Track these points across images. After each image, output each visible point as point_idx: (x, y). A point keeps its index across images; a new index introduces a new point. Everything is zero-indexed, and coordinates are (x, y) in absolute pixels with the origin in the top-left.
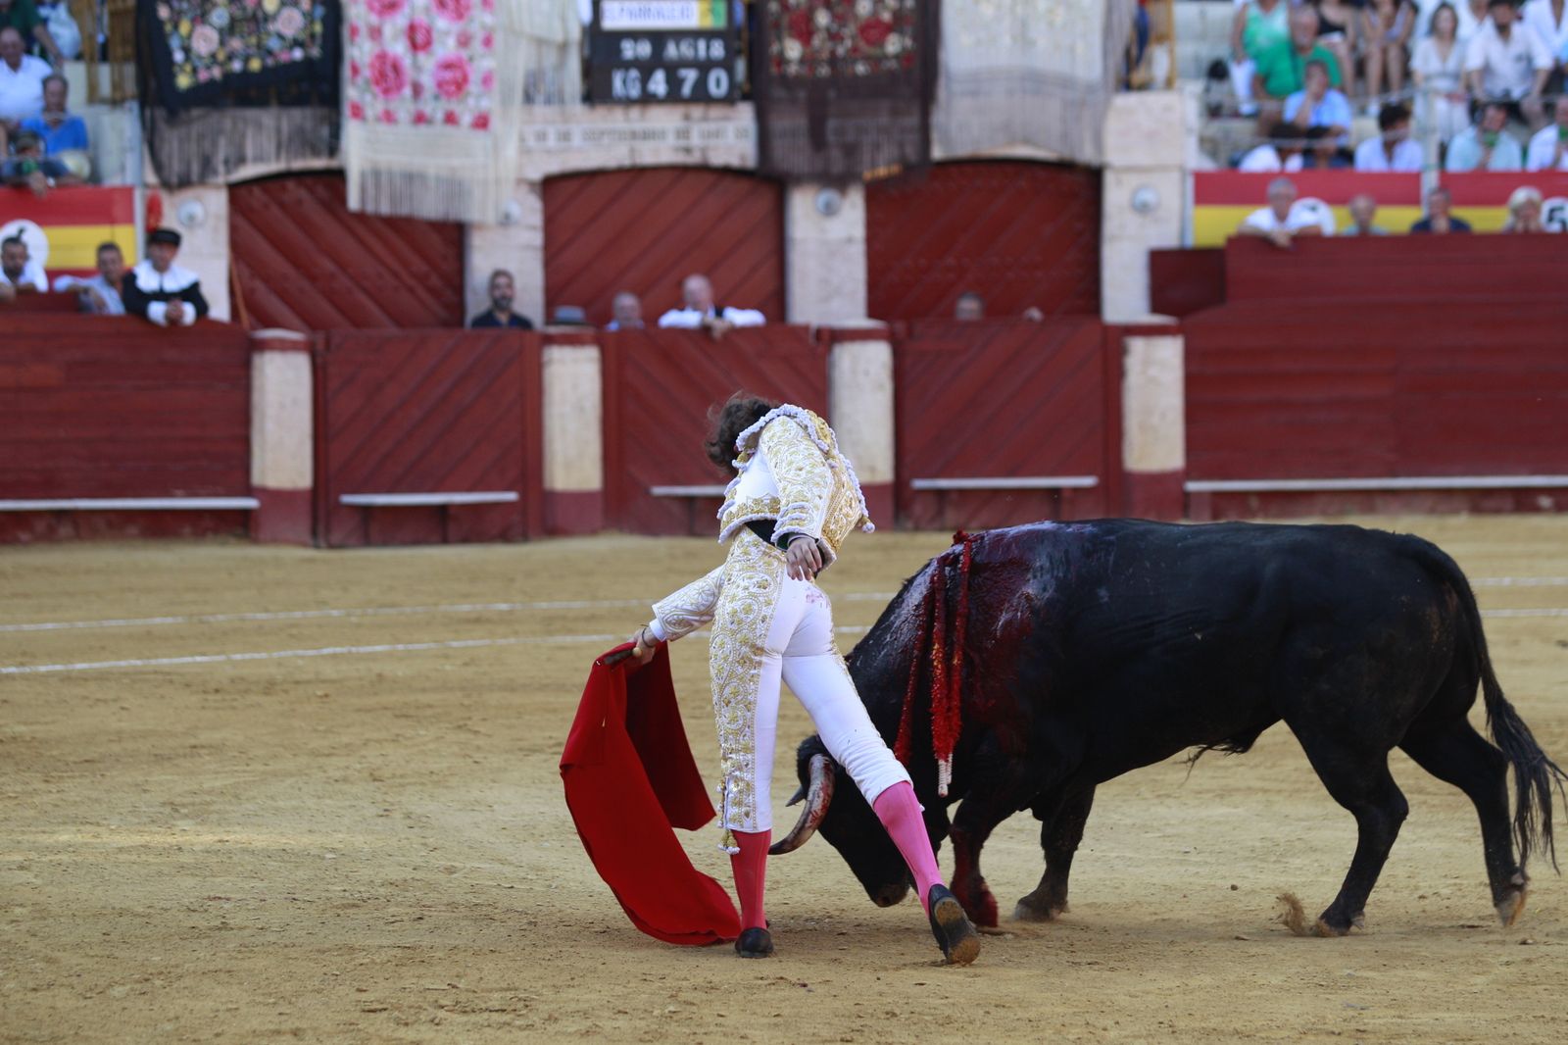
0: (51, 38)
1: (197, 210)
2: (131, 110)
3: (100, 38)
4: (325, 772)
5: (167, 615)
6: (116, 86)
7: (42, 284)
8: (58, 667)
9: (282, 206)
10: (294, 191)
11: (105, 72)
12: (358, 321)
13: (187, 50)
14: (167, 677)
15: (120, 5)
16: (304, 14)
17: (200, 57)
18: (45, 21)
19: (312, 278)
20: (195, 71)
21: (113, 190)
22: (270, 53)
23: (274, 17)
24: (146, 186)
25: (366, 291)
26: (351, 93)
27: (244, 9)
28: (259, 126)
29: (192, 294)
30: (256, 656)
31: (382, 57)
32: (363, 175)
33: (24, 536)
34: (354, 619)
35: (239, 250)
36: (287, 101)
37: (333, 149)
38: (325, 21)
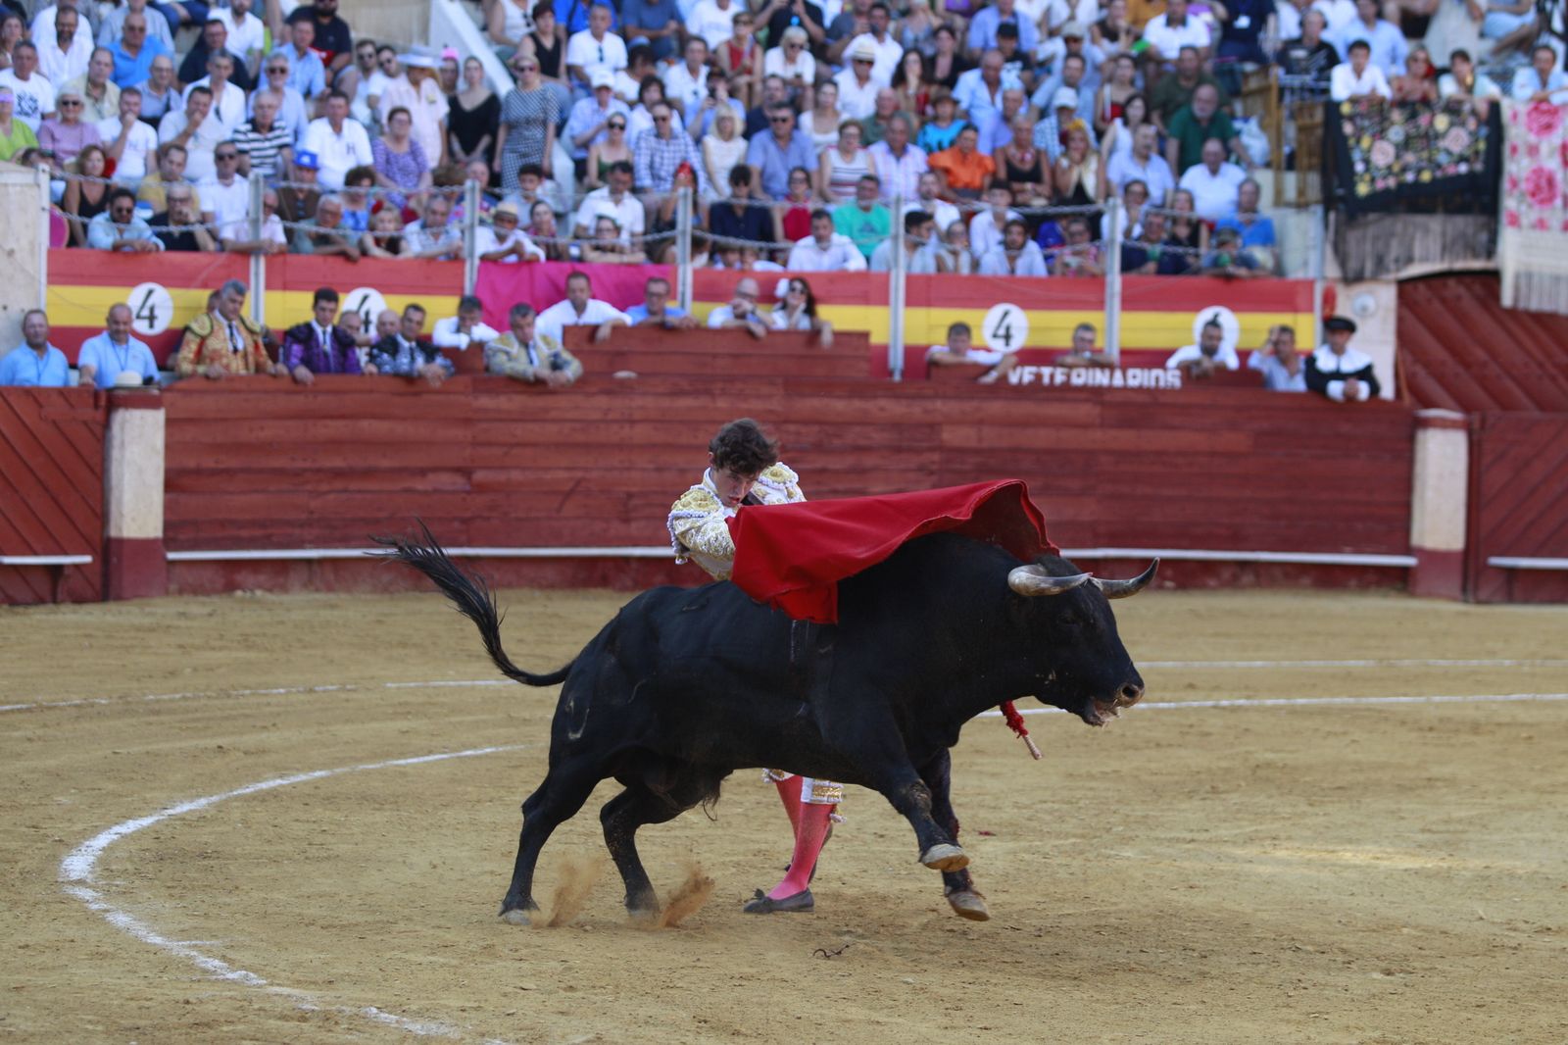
0: (1245, 148)
1: (1369, 301)
2: (1315, 213)
3: (1286, 150)
4: (1555, 807)
5: (1358, 658)
6: (1301, 192)
7: (1233, 362)
8: (1282, 701)
9: (1443, 301)
10: (1453, 287)
11: (1291, 180)
12: (1506, 404)
13: (1367, 162)
14: (1382, 716)
15: (1307, 121)
16: (1471, 134)
17: (1378, 169)
18: (1238, 133)
19: (1467, 365)
20: (1373, 180)
21: (1297, 283)
22: (1439, 166)
23: (1444, 135)
24: (1324, 278)
25: (1514, 378)
26: (1509, 203)
27: (1418, 127)
28: (1426, 231)
29: (1366, 374)
30: (1454, 698)
31: (1538, 172)
32: (1517, 277)
33: (1212, 582)
34: (1526, 669)
35: (1404, 338)
36: (1452, 210)
37: (1490, 251)
38: (1488, 139)
